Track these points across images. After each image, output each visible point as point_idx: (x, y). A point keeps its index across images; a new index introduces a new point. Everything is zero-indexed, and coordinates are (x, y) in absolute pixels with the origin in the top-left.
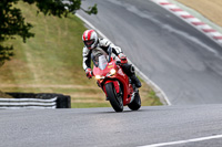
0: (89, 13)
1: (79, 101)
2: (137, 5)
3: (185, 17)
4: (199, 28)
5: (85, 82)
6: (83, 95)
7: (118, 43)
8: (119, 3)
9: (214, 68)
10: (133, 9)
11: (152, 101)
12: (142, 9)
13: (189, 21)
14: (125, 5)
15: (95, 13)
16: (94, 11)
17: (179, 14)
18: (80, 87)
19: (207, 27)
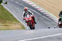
0: (5, 4)
1: (2, 28)
2: (18, 1)
3: (32, 5)
4: (36, 8)
5: (4, 23)
6: (3, 27)
7: (13, 12)
8: (13, 1)
9: (40, 19)
10: (17, 3)
11: (23, 28)
12: (20, 3)
13: (33, 6)
14: (15, 1)
15: (7, 4)
16: (6, 3)
17: (30, 4)
18: (3, 24)
19: (38, 7)
